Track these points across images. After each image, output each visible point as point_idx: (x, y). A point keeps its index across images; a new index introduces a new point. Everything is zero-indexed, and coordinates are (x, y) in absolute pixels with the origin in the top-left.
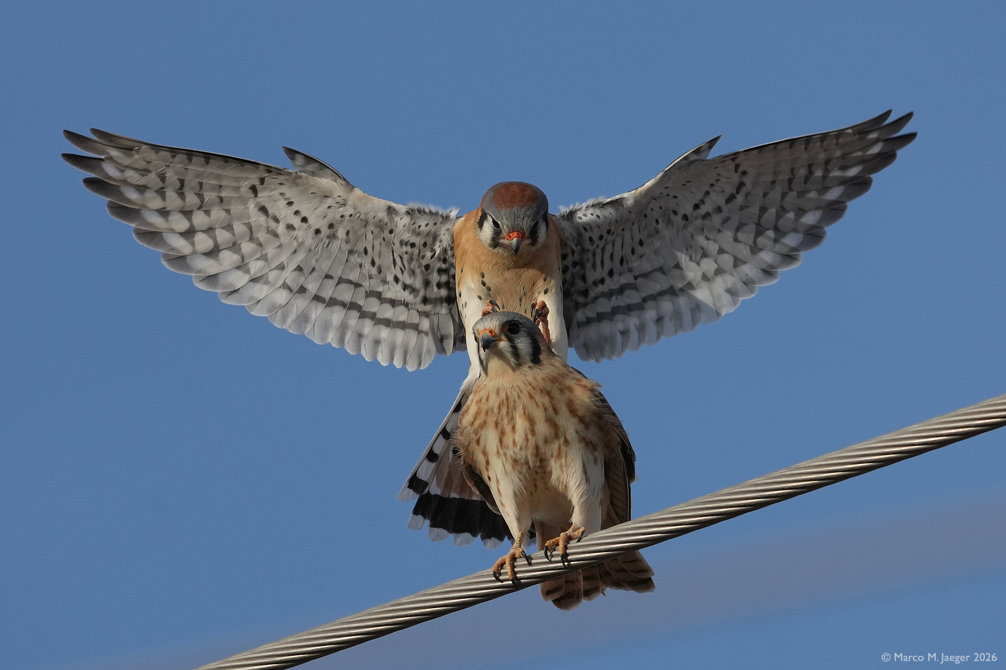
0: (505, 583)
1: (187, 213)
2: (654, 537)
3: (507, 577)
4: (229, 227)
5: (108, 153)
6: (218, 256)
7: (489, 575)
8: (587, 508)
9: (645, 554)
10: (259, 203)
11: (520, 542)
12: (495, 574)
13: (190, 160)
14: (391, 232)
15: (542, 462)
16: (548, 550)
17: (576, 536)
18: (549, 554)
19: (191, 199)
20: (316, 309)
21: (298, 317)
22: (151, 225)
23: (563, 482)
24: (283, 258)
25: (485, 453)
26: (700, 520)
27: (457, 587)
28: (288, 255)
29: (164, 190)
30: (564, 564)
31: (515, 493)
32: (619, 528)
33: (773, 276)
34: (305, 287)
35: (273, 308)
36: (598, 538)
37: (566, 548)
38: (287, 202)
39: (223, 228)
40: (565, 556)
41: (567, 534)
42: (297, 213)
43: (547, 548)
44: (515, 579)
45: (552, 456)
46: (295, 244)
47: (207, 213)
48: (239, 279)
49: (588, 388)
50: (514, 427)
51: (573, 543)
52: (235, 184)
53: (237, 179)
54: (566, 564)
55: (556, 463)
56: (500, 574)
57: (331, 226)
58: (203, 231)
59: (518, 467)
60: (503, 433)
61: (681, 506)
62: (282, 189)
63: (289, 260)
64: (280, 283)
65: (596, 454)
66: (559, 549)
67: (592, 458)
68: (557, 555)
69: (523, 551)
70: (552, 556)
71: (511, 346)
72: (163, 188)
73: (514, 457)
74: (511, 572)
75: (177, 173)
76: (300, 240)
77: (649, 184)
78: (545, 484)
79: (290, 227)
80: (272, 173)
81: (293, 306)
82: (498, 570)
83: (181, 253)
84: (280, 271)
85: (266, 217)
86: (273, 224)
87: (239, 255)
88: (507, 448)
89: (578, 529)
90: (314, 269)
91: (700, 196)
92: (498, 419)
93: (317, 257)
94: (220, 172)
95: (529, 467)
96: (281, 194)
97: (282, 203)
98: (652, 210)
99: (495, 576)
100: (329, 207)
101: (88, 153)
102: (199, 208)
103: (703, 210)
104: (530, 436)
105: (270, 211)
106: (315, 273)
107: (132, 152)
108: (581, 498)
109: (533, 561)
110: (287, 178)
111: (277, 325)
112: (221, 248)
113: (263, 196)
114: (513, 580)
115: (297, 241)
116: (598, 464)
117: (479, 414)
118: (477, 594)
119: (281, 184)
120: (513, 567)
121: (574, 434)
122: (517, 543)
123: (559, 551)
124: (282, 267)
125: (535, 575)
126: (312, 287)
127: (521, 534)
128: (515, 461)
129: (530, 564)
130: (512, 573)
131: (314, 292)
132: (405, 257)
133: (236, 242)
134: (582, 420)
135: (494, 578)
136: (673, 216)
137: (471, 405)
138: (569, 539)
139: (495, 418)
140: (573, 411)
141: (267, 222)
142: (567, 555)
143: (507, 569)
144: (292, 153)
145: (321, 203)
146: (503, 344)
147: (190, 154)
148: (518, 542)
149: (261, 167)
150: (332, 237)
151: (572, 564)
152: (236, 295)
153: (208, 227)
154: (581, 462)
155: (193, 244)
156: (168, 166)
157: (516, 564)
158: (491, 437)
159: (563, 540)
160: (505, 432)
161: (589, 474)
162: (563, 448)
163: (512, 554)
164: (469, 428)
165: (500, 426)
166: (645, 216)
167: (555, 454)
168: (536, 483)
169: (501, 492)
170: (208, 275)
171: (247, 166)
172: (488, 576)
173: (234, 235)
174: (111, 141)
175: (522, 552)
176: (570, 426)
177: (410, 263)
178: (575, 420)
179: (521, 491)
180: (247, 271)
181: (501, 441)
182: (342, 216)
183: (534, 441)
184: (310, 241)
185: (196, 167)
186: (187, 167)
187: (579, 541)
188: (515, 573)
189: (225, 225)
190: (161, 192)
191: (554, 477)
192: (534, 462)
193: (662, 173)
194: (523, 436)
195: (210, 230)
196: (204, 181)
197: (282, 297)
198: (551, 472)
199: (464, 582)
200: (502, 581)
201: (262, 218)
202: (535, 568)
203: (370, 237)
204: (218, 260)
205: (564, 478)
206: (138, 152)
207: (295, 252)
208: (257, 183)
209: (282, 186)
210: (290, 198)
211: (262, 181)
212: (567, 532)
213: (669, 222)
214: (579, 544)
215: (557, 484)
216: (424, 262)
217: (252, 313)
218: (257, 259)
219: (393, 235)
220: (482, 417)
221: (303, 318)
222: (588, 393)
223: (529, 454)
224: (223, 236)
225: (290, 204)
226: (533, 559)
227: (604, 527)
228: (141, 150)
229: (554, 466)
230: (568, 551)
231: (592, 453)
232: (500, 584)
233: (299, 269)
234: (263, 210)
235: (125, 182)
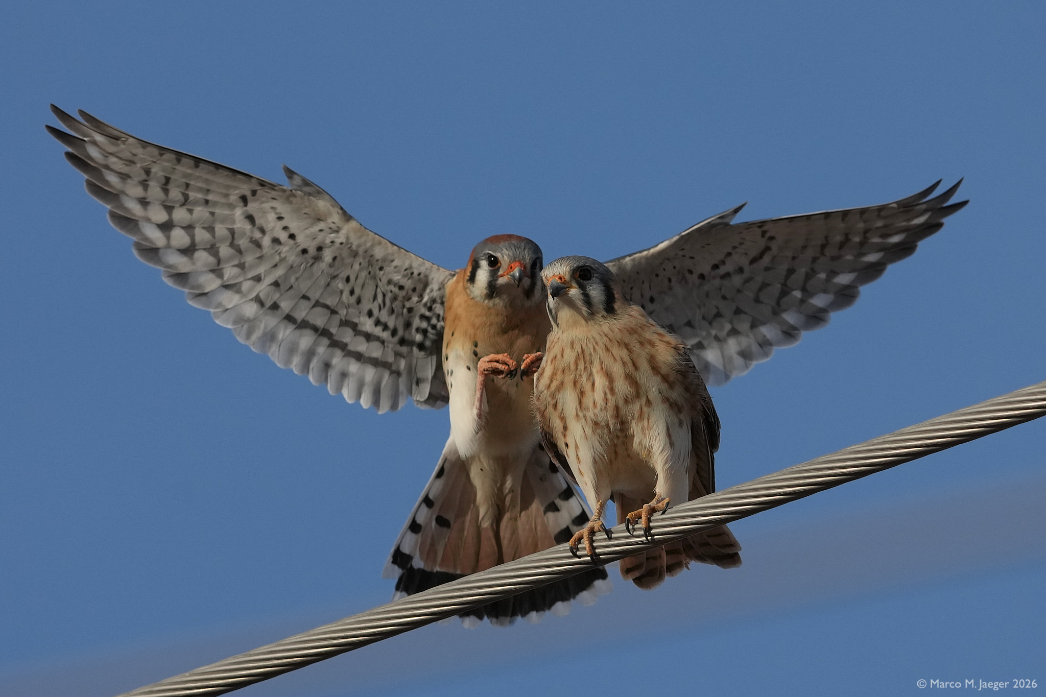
0: (582, 559)
1: (169, 209)
2: (745, 509)
3: (585, 552)
4: (211, 229)
5: (92, 137)
6: (193, 254)
7: (566, 550)
8: (672, 475)
9: (733, 528)
10: (247, 211)
11: (598, 514)
12: (571, 550)
13: (179, 161)
14: (381, 269)
15: (623, 424)
16: (630, 524)
17: (660, 508)
18: (631, 527)
19: (175, 194)
20: (286, 328)
21: (265, 334)
22: (126, 210)
23: (645, 447)
24: (261, 270)
25: (562, 418)
26: (795, 490)
27: (530, 563)
28: (268, 268)
29: (147, 183)
30: (647, 538)
31: (595, 459)
32: (707, 499)
33: (794, 338)
34: (279, 304)
35: (240, 320)
36: (685, 510)
37: (649, 520)
38: (278, 216)
39: (204, 228)
40: (648, 529)
41: (651, 505)
42: (285, 228)
43: (629, 520)
44: (594, 555)
45: (633, 417)
46: (277, 258)
47: (190, 211)
48: (211, 283)
49: (672, 346)
50: (593, 385)
51: (657, 516)
52: (224, 191)
53: (228, 187)
54: (649, 538)
55: (637, 425)
56: (578, 549)
57: (320, 249)
58: (183, 228)
59: (599, 431)
60: (582, 393)
61: (773, 475)
62: (274, 204)
63: (267, 273)
64: (254, 295)
65: (682, 416)
66: (641, 522)
67: (676, 421)
68: (640, 529)
69: (603, 524)
70: (634, 530)
71: (582, 293)
72: (146, 180)
73: (595, 419)
74: (589, 547)
75: (164, 170)
76: (283, 255)
77: (662, 246)
78: (627, 450)
79: (276, 241)
80: (266, 187)
81: (261, 322)
82: (575, 544)
83: (155, 245)
84: (256, 283)
85: (252, 226)
86: (257, 235)
87: (216, 258)
88: (587, 409)
89: (662, 500)
90: (291, 287)
91: (720, 257)
92: (576, 377)
93: (298, 275)
94: (210, 177)
95: (610, 430)
96: (272, 208)
97: (272, 216)
98: (664, 269)
99: (572, 552)
100: (321, 230)
101: (72, 132)
102: (183, 205)
103: (723, 270)
104: (609, 396)
105: (258, 222)
106: (291, 291)
107: (118, 142)
108: (666, 463)
109: (613, 535)
110: (280, 194)
111: (241, 340)
112: (197, 248)
113: (252, 207)
114: (591, 556)
115: (280, 256)
116: (683, 428)
117: (556, 374)
118: (552, 571)
119: (274, 199)
120: (592, 541)
121: (658, 395)
122: (596, 516)
123: (642, 524)
124: (258, 279)
125: (615, 551)
126: (286, 306)
127: (600, 506)
128: (596, 424)
129: (610, 539)
130: (591, 548)
131: (287, 312)
132: (389, 295)
133: (215, 245)
134: (665, 378)
135: (571, 554)
136: (687, 275)
137: (546, 366)
138: (653, 511)
139: (572, 376)
140: (655, 369)
141: (252, 232)
142: (651, 528)
143: (585, 543)
144: (290, 173)
145: (312, 225)
146: (574, 292)
147: (179, 156)
148: (597, 514)
149: (253, 180)
150: (317, 258)
151: (657, 539)
152: (203, 298)
153: (187, 224)
154: (665, 425)
155: (168, 238)
156: (155, 162)
157: (594, 538)
158: (569, 400)
159: (646, 512)
160: (584, 391)
161: (673, 438)
162: (645, 409)
163: (591, 528)
164: (546, 392)
165: (578, 386)
166: (657, 275)
167: (636, 415)
168: (617, 450)
169: (581, 458)
170: (178, 272)
171: (240, 176)
172: (564, 551)
173: (214, 237)
174: (97, 127)
175: (601, 526)
176: (653, 386)
177: (392, 303)
178: (658, 379)
179: (602, 457)
180: (221, 276)
181: (580, 403)
182: (332, 242)
183: (614, 400)
184: (292, 258)
185: (185, 168)
186: (174, 167)
187: (663, 513)
188: (593, 548)
189: (207, 226)
190: (144, 185)
191: (636, 441)
192: (615, 424)
193: (677, 237)
194: (602, 396)
195: (189, 228)
196: (192, 183)
197: (250, 310)
198: (633, 436)
199: (538, 558)
200: (580, 557)
201: (248, 226)
202: (616, 542)
203: (356, 267)
204: (192, 259)
205: (646, 442)
206: (124, 142)
207: (276, 266)
208: (248, 194)
209: (274, 201)
210: (281, 213)
211: (254, 193)
212: (650, 504)
213: (683, 280)
214: (664, 516)
215: (639, 448)
216: (408, 305)
217: (217, 322)
218: (234, 266)
219: (382, 273)
220: (559, 377)
221: (270, 337)
222: (673, 351)
223: (608, 417)
224: (201, 235)
225: (280, 218)
226: (613, 533)
227: (691, 498)
228: (127, 142)
229: (635, 428)
230: (652, 524)
231: (677, 415)
232: (577, 560)
233: (276, 284)
234: (251, 218)
235: (107, 167)
